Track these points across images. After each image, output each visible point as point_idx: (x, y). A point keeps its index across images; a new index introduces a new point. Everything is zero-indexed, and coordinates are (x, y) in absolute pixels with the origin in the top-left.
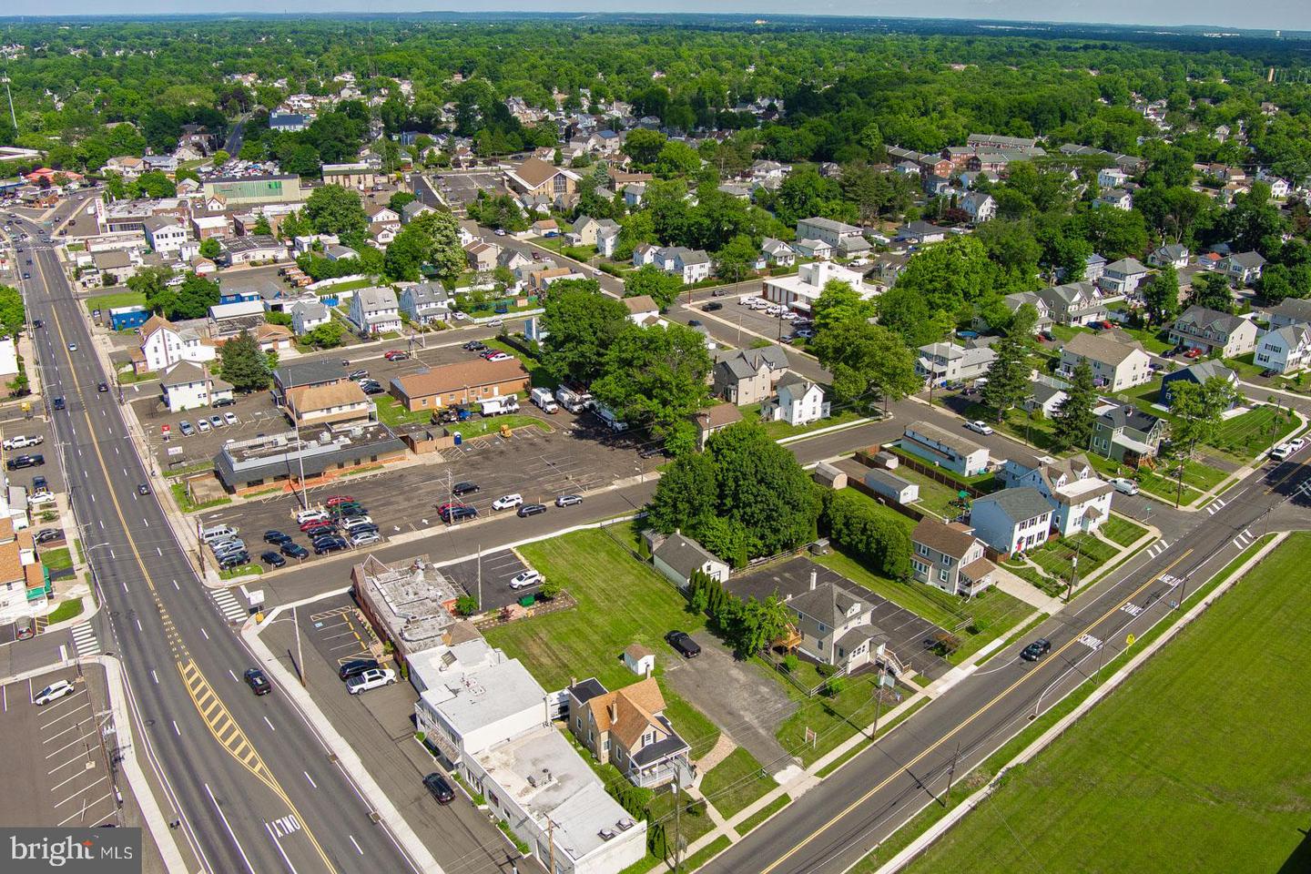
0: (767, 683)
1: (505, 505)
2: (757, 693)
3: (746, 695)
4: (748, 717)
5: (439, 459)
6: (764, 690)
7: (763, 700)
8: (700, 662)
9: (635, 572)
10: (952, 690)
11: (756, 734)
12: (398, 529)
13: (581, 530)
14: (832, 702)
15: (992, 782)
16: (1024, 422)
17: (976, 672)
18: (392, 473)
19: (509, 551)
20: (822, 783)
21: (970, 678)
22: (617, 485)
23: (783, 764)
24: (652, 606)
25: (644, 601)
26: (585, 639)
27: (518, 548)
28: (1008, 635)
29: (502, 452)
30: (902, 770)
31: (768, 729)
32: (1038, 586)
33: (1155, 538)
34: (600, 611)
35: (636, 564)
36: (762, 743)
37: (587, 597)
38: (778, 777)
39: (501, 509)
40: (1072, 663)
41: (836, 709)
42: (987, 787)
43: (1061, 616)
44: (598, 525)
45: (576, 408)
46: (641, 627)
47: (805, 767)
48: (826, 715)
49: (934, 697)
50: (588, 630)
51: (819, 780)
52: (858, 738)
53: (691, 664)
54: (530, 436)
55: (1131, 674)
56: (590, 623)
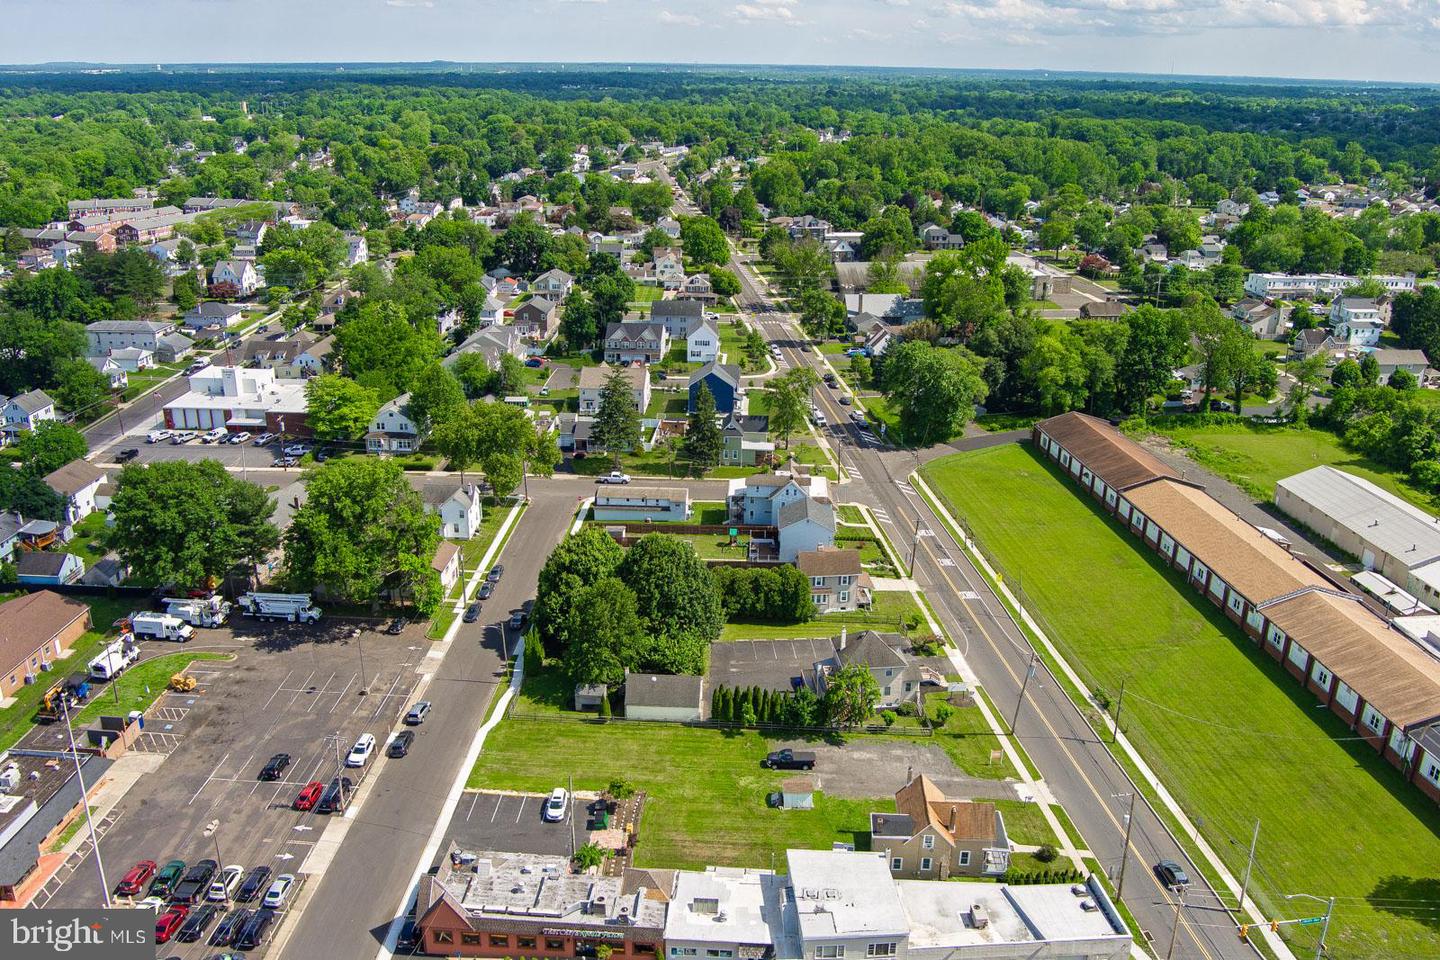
0: (890, 746)
1: (366, 755)
2: (898, 758)
5: (154, 758)
6: (898, 752)
7: (912, 759)
12: (287, 857)
13: (492, 731)
15: (1099, 711)
16: (638, 461)
17: (963, 654)
19: (467, 794)
20: (1048, 783)
21: (968, 659)
22: (426, 673)
23: (1009, 789)
24: (696, 752)
25: (682, 753)
26: (713, 814)
27: (470, 785)
28: (929, 618)
30: (1059, 741)
31: (957, 775)
33: (867, 510)
34: (669, 785)
35: (606, 728)
36: (975, 786)
38: (1024, 799)
39: (366, 761)
40: (988, 615)
41: (959, 731)
42: (1103, 715)
43: (926, 588)
44: (497, 718)
47: (1021, 781)
48: (959, 740)
49: (979, 685)
50: (698, 807)
51: (1043, 783)
52: (1004, 742)
53: (821, 772)
54: (216, 675)
55: (1021, 603)
56: (685, 800)
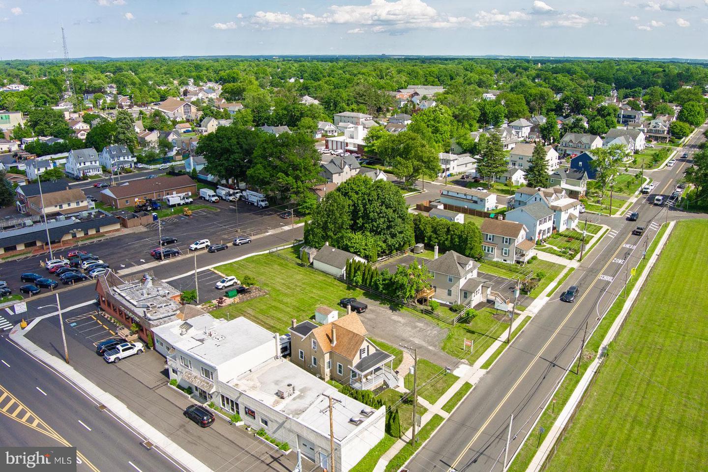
0: (420, 321)
2: (416, 327)
3: (409, 329)
4: (417, 341)
5: (144, 229)
6: (420, 325)
7: (421, 330)
8: (367, 314)
9: (301, 273)
10: (541, 311)
11: (429, 351)
12: (124, 266)
13: (256, 255)
14: (470, 326)
15: (598, 356)
16: (503, 188)
17: (549, 300)
18: (113, 238)
19: (209, 270)
20: (488, 373)
21: (548, 304)
22: (271, 232)
23: (456, 365)
24: (321, 289)
25: (314, 287)
26: (282, 311)
27: (214, 268)
28: (557, 280)
30: (536, 358)
32: (559, 256)
33: (608, 230)
34: (286, 295)
35: (301, 269)
36: (435, 354)
37: (274, 289)
38: (456, 373)
40: (603, 290)
41: (473, 330)
43: (580, 268)
44: (268, 251)
46: (319, 300)
47: (471, 364)
48: (469, 334)
49: (533, 316)
50: (281, 306)
51: (484, 371)
52: (497, 345)
53: (361, 316)
54: (204, 214)
55: (641, 290)
56: (281, 302)
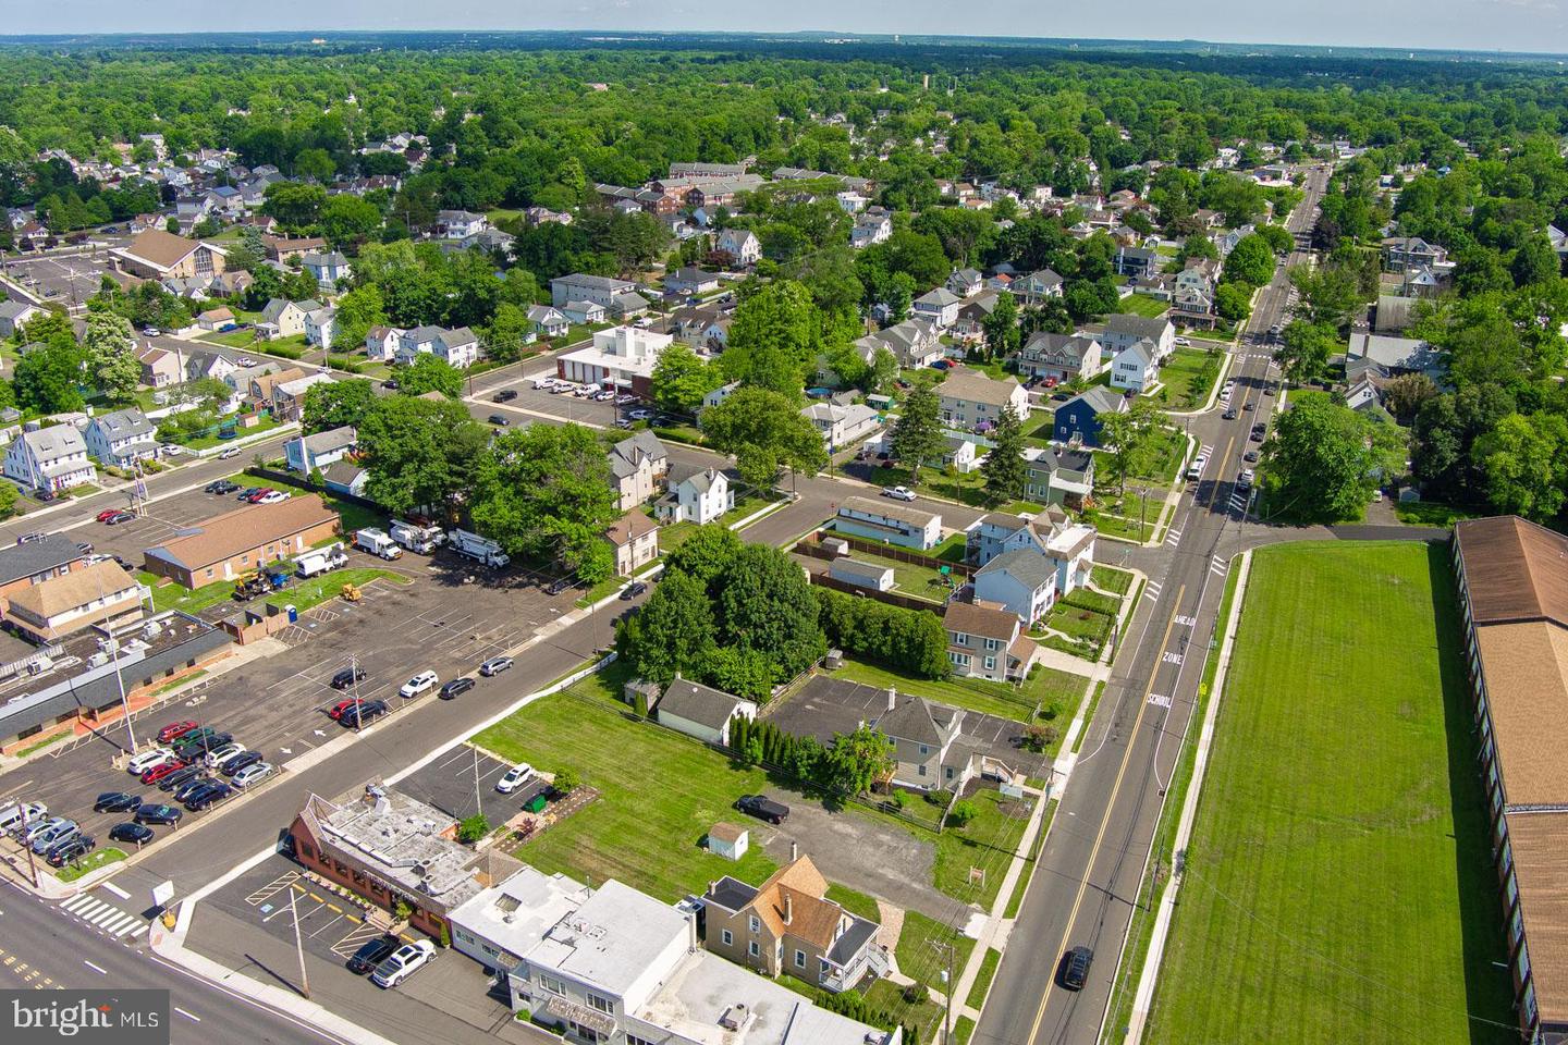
0: (883, 829)
1: (419, 689)
2: (879, 845)
3: (871, 850)
4: (891, 874)
5: (280, 647)
6: (885, 838)
7: (891, 851)
8: (791, 826)
9: (640, 736)
10: (1070, 786)
11: (914, 891)
12: (288, 751)
13: (538, 700)
14: (965, 831)
15: (1174, 871)
16: (943, 481)
17: (1079, 760)
18: (225, 676)
19: (462, 747)
20: (1016, 924)
21: (1077, 769)
22: (541, 635)
23: (965, 916)
24: (691, 773)
25: (676, 770)
26: (641, 834)
27: (472, 739)
28: (1081, 712)
29: (361, 621)
30: (1083, 887)
31: (922, 881)
32: (1076, 655)
33: (1143, 581)
34: (632, 794)
35: (636, 727)
36: (927, 899)
37: (605, 781)
38: (970, 931)
39: (415, 694)
40: (1158, 728)
41: (973, 838)
42: (1172, 878)
43: (1114, 681)
44: (556, 688)
45: (427, 547)
46: (697, 801)
47: (988, 911)
48: (968, 848)
49: (1059, 798)
50: (636, 822)
51: (1010, 922)
52: (1017, 866)
53: (783, 830)
54: (385, 593)
55: (1217, 724)
56: (631, 812)
